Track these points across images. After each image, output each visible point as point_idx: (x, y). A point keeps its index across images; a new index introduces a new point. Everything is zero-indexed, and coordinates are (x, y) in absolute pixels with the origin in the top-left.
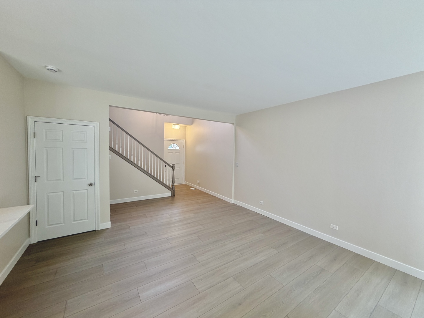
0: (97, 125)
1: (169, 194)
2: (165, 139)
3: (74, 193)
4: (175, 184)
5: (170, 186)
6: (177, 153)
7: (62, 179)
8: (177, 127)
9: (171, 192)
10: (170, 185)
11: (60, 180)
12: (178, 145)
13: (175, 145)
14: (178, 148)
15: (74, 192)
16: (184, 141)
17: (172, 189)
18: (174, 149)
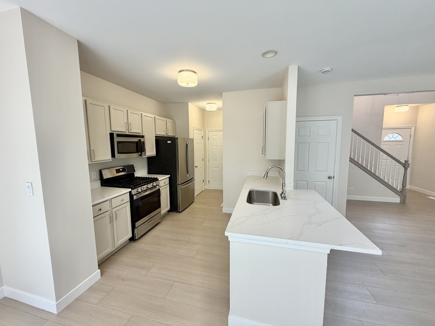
0: (340, 118)
1: (397, 199)
2: (385, 127)
3: (315, 184)
4: (408, 187)
5: (398, 190)
6: (397, 146)
7: (307, 170)
8: (405, 109)
9: (399, 197)
10: (399, 188)
11: (306, 171)
12: (400, 135)
13: (395, 135)
14: (400, 138)
15: (315, 182)
16: (413, 128)
17: (402, 193)
18: (394, 139)
